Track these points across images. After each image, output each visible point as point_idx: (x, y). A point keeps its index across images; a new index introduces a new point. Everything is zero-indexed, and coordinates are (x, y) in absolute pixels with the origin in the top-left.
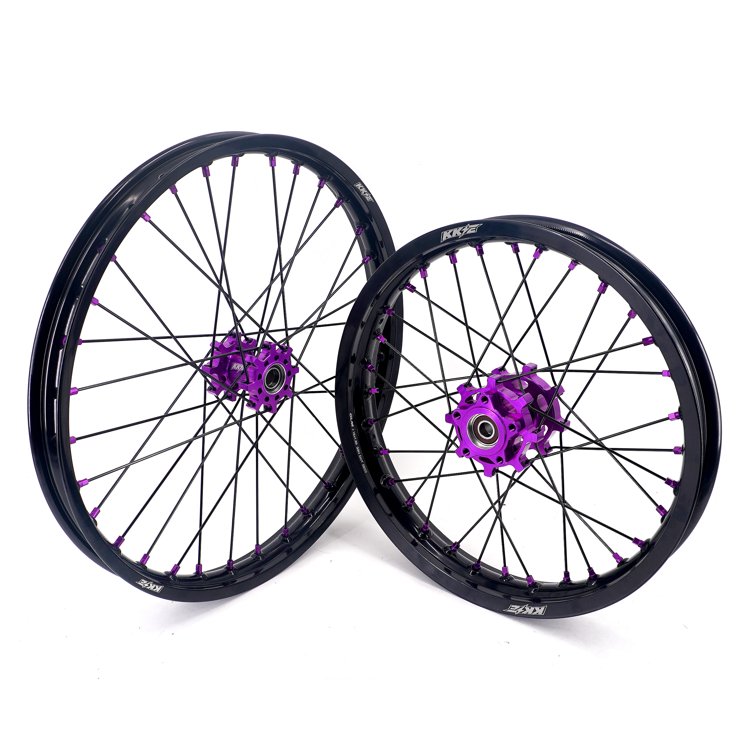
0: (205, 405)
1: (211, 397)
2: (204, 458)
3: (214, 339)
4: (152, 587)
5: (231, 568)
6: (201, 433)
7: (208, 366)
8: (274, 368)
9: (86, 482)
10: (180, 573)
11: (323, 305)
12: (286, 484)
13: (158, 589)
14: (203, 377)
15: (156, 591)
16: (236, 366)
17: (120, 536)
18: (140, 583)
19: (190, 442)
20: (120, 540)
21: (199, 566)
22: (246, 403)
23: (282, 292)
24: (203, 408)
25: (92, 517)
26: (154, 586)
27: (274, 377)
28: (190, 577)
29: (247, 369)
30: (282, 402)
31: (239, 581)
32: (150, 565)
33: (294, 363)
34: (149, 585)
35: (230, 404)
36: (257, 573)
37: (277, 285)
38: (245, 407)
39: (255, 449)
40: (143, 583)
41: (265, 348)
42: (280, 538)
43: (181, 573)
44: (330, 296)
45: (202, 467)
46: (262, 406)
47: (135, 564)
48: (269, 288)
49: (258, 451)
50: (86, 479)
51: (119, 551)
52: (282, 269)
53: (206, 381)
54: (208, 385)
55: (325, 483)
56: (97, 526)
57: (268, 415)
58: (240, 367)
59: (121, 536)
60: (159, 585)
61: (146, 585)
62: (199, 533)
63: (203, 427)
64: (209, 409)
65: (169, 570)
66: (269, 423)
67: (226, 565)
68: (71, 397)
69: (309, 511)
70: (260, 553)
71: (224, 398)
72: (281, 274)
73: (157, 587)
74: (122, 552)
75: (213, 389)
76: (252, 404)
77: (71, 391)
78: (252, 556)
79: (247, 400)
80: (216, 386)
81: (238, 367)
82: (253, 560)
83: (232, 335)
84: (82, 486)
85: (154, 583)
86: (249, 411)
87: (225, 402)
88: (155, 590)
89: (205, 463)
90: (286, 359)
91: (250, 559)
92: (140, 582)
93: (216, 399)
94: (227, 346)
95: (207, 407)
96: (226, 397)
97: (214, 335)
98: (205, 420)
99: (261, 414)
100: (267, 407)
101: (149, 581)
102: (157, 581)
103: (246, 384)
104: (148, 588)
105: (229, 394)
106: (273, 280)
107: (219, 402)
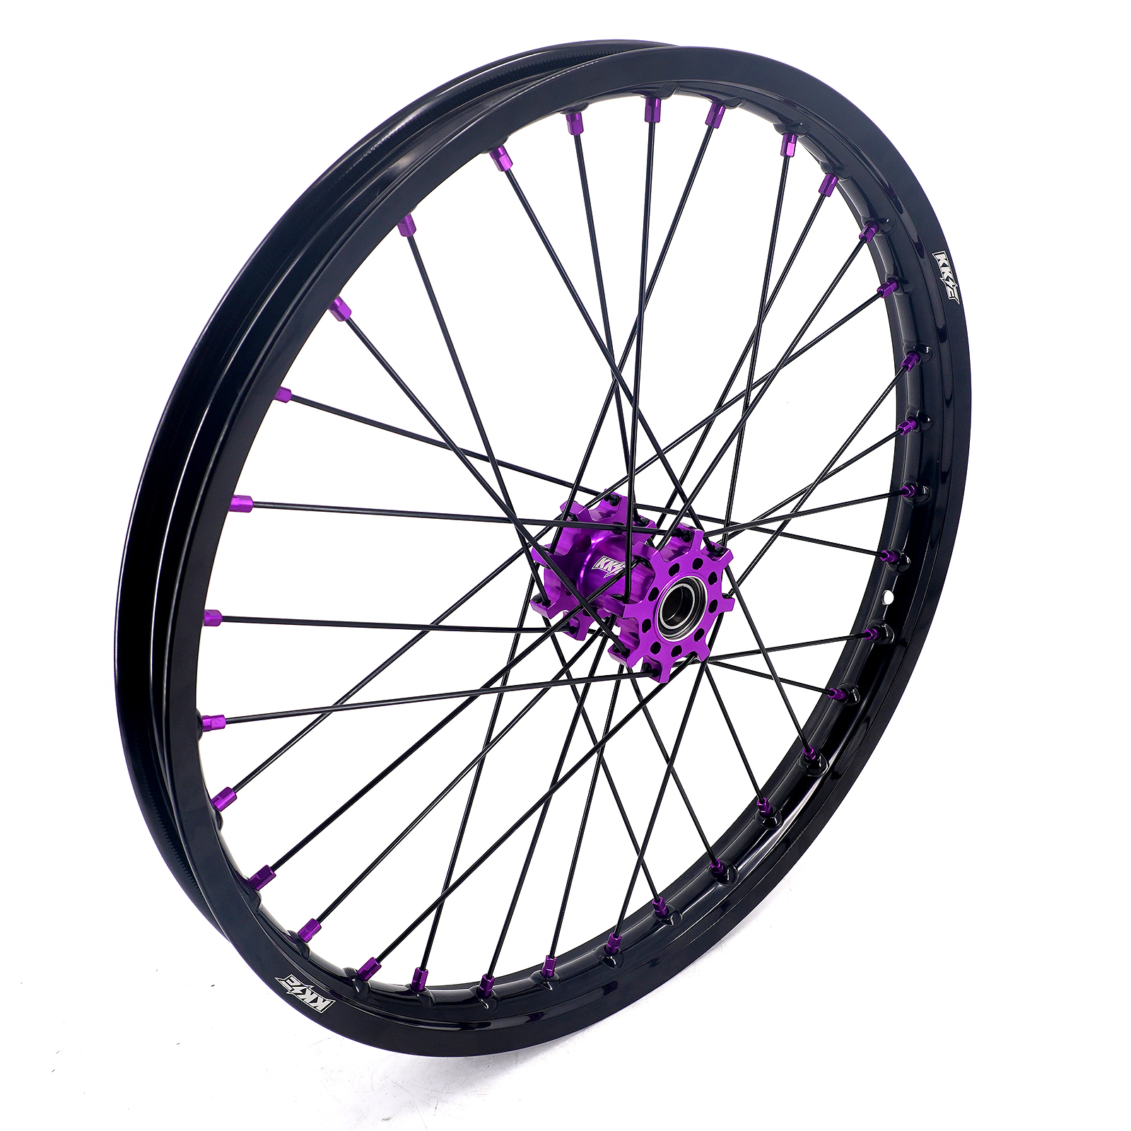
0: (520, 630)
1: (535, 619)
2: (489, 744)
3: (573, 495)
4: (308, 997)
5: (487, 995)
6: (498, 684)
7: (547, 550)
8: (685, 585)
9: (219, 722)
10: (378, 978)
11: (806, 492)
12: (640, 847)
13: (322, 1005)
14: (531, 568)
15: (315, 1007)
16: (606, 564)
17: (267, 866)
18: (283, 983)
19: (472, 696)
20: (266, 874)
21: (421, 973)
22: (610, 643)
23: (740, 430)
24: (512, 635)
25: (215, 808)
26: (315, 996)
27: (680, 605)
28: (396, 992)
29: (631, 569)
30: (682, 667)
31: (495, 1025)
32: (318, 946)
33: (726, 587)
34: (304, 992)
35: (570, 645)
36: (535, 1017)
37: (733, 415)
38: (605, 653)
39: (595, 756)
40: (293, 984)
41: (678, 537)
42: (598, 953)
43: (380, 978)
44: (824, 476)
45: (480, 761)
46: (640, 662)
47: (285, 937)
48: (708, 422)
49: (601, 762)
50: (223, 716)
51: (258, 899)
52: (751, 386)
53: (535, 579)
54: (536, 591)
55: (715, 863)
56: (220, 829)
57: (647, 685)
58: (613, 568)
59: (270, 865)
60: (325, 996)
61: (298, 990)
62: (438, 905)
63: (504, 673)
64: (526, 640)
65: (357, 966)
66: (643, 703)
67: (477, 983)
68: (231, 516)
69: (671, 912)
70: (553, 975)
71: (559, 627)
72: (746, 394)
73: (320, 999)
74: (263, 902)
75: (543, 602)
76: (620, 651)
77: (234, 502)
78: (533, 978)
79: (614, 637)
80: (553, 597)
81: (609, 566)
82: (534, 987)
83: (611, 499)
84: (209, 728)
85: (316, 989)
86: (609, 665)
87: (561, 636)
88: (313, 1005)
89: (489, 756)
90: (714, 573)
91: (528, 984)
92: (285, 981)
93: (543, 625)
94: (594, 518)
95: (523, 635)
96: (564, 626)
97: (576, 487)
98: (513, 661)
99: (632, 676)
100: (651, 667)
101: (305, 981)
102: (322, 987)
103: (621, 603)
104: (301, 997)
105: (573, 622)
106: (720, 407)
107: (548, 632)
